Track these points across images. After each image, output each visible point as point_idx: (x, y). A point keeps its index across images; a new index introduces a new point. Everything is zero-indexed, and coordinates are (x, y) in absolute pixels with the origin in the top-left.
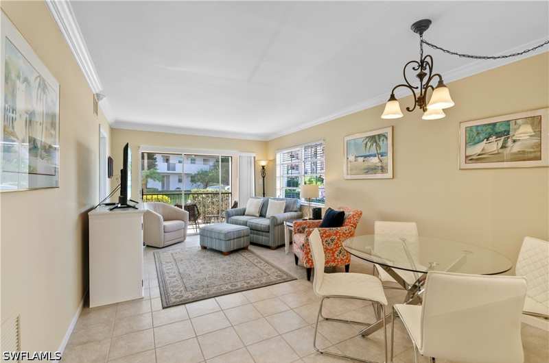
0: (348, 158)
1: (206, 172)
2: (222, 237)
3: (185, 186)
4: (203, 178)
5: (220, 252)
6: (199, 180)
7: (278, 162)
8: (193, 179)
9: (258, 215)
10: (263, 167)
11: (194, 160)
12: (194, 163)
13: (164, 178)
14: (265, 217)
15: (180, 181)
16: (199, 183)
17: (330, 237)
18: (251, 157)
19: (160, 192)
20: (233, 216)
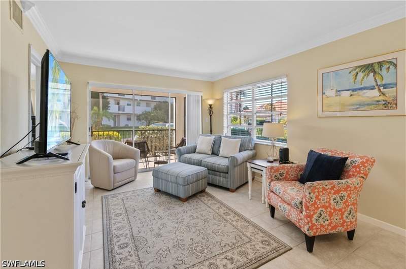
0: (323, 93)
1: (149, 112)
2: (180, 181)
3: (133, 124)
4: (146, 118)
5: (178, 198)
6: (143, 119)
7: (225, 101)
8: (139, 118)
9: (210, 153)
10: (210, 106)
11: (139, 103)
12: (139, 106)
13: (116, 117)
14: (218, 155)
15: (129, 119)
16: (143, 121)
17: (338, 193)
18: (198, 96)
19: (112, 128)
20: (185, 154)
